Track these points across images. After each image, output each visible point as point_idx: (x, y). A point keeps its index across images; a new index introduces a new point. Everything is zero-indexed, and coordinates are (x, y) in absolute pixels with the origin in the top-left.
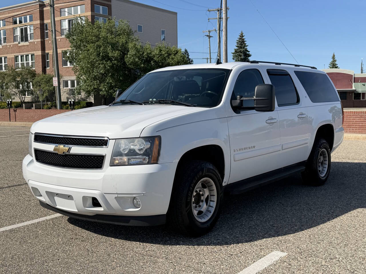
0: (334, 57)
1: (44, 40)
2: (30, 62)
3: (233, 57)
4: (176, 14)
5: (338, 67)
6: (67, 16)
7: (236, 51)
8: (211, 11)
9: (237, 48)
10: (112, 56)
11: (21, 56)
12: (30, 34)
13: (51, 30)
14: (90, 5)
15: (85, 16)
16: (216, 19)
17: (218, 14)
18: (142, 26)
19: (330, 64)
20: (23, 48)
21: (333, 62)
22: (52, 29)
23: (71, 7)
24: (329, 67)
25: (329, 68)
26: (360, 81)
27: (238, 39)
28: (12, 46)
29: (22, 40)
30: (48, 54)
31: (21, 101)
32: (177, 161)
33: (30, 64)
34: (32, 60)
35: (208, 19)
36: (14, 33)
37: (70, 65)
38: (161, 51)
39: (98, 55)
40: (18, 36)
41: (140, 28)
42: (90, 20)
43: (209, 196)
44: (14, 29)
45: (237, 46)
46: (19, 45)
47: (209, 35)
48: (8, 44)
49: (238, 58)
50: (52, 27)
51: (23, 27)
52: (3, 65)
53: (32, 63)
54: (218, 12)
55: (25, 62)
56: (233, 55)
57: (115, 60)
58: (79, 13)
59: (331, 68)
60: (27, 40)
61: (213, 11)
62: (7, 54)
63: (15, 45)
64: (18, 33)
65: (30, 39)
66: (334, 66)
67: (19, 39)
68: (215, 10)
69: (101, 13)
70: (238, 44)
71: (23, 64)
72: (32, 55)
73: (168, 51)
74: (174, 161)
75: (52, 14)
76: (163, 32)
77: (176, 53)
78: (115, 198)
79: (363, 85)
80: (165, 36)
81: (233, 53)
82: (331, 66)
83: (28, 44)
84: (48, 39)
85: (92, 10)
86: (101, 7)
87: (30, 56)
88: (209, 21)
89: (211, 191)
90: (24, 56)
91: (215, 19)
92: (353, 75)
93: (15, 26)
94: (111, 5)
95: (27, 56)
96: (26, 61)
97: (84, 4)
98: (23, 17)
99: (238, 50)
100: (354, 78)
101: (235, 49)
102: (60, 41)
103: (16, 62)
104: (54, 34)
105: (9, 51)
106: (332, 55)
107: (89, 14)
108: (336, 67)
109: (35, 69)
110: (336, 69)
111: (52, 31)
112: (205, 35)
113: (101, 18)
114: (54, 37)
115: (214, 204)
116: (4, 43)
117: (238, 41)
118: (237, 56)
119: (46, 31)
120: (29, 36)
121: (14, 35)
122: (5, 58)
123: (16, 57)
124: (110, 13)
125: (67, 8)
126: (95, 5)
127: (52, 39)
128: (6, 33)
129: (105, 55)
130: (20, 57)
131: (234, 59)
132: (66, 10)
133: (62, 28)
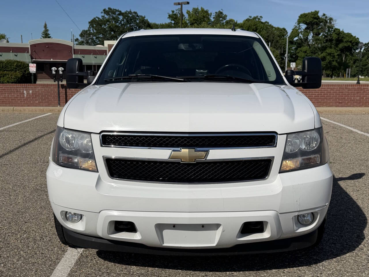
0: (45, 26)
5: (51, 37)
19: (43, 33)
21: (46, 31)
24: (42, 36)
25: (42, 38)
26: (80, 53)
59: (44, 37)
66: (47, 36)
79: (95, 57)
82: (44, 36)
92: (73, 46)
100: (74, 49)
106: (44, 25)
108: (49, 37)
110: (49, 39)
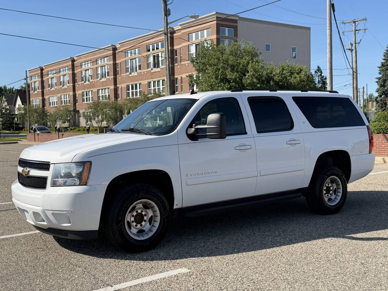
1: (174, 66)
2: (161, 87)
3: (379, 72)
4: (309, 29)
6: (194, 41)
7: (383, 65)
8: (346, 23)
9: (384, 61)
10: (230, 78)
11: (154, 82)
12: (162, 60)
14: (215, 28)
15: (210, 40)
16: (352, 31)
17: (354, 26)
18: (270, 45)
20: (155, 74)
22: (166, 56)
23: (198, 31)
27: (385, 51)
28: (145, 73)
29: (154, 67)
30: (177, 79)
31: (153, 126)
32: (107, 183)
33: (161, 89)
34: (163, 86)
35: (342, 32)
36: (147, 60)
37: (196, 89)
38: (283, 69)
39: (217, 78)
40: (151, 63)
41: (268, 47)
42: (215, 43)
43: (153, 216)
44: (148, 57)
45: (384, 59)
46: (152, 71)
47: (352, 49)
48: (142, 71)
49: (386, 72)
51: (156, 54)
52: (138, 91)
53: (163, 88)
54: (354, 24)
55: (157, 88)
56: (379, 69)
57: (233, 82)
58: (205, 36)
60: (158, 67)
61: (348, 23)
62: (141, 80)
63: (149, 71)
64: (151, 60)
65: (162, 65)
67: (152, 66)
68: (350, 21)
69: (227, 35)
70: (385, 57)
71: (155, 90)
72: (163, 81)
73: (291, 70)
74: (103, 184)
76: (294, 50)
77: (300, 72)
78: (52, 214)
80: (296, 54)
81: (379, 67)
83: (160, 70)
84: (177, 64)
85: (218, 33)
86: (227, 29)
87: (161, 81)
88: (343, 35)
89: (154, 212)
90: (156, 82)
91: (350, 31)
93: (148, 53)
94: (237, 26)
95: (158, 81)
96: (158, 86)
97: (210, 28)
98: (155, 44)
99: (385, 63)
101: (382, 63)
102: (188, 65)
103: (149, 88)
104: (167, 61)
105: (143, 77)
107: (215, 37)
109: (165, 93)
112: (347, 49)
113: (227, 40)
114: (167, 64)
115: (157, 225)
116: (139, 70)
117: (385, 53)
118: (384, 71)
119: (176, 57)
120: (160, 62)
121: (148, 62)
122: (140, 84)
123: (150, 83)
124: (236, 34)
125: (194, 32)
126: (220, 27)
128: (140, 60)
129: (223, 77)
130: (152, 82)
131: (380, 74)
132: (194, 34)
133: (190, 53)
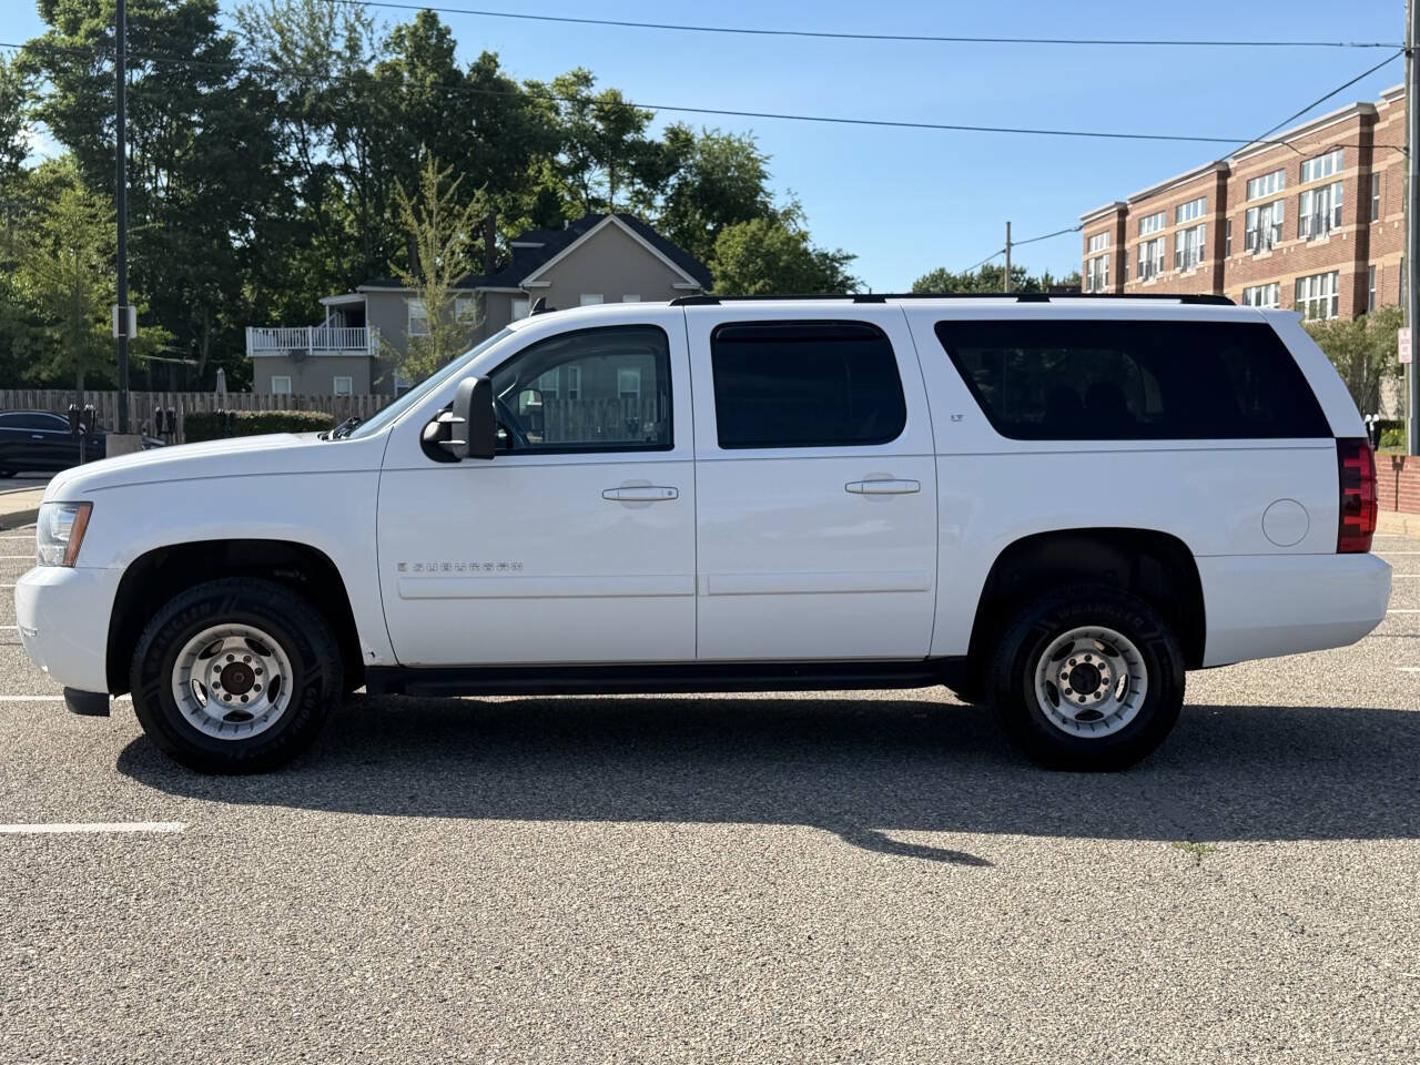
12: (1336, 209)
13: (1405, 145)
32: (122, 567)
43: (281, 678)
50: (1408, 136)
53: (1334, 299)
74: (110, 567)
75: (1411, 86)
89: (281, 664)
96: (1321, 293)
103: (1299, 298)
104: (1411, 161)
111: (1407, 149)
114: (1411, 174)
120: (1332, 215)
121: (1301, 216)
127: (1405, 182)
